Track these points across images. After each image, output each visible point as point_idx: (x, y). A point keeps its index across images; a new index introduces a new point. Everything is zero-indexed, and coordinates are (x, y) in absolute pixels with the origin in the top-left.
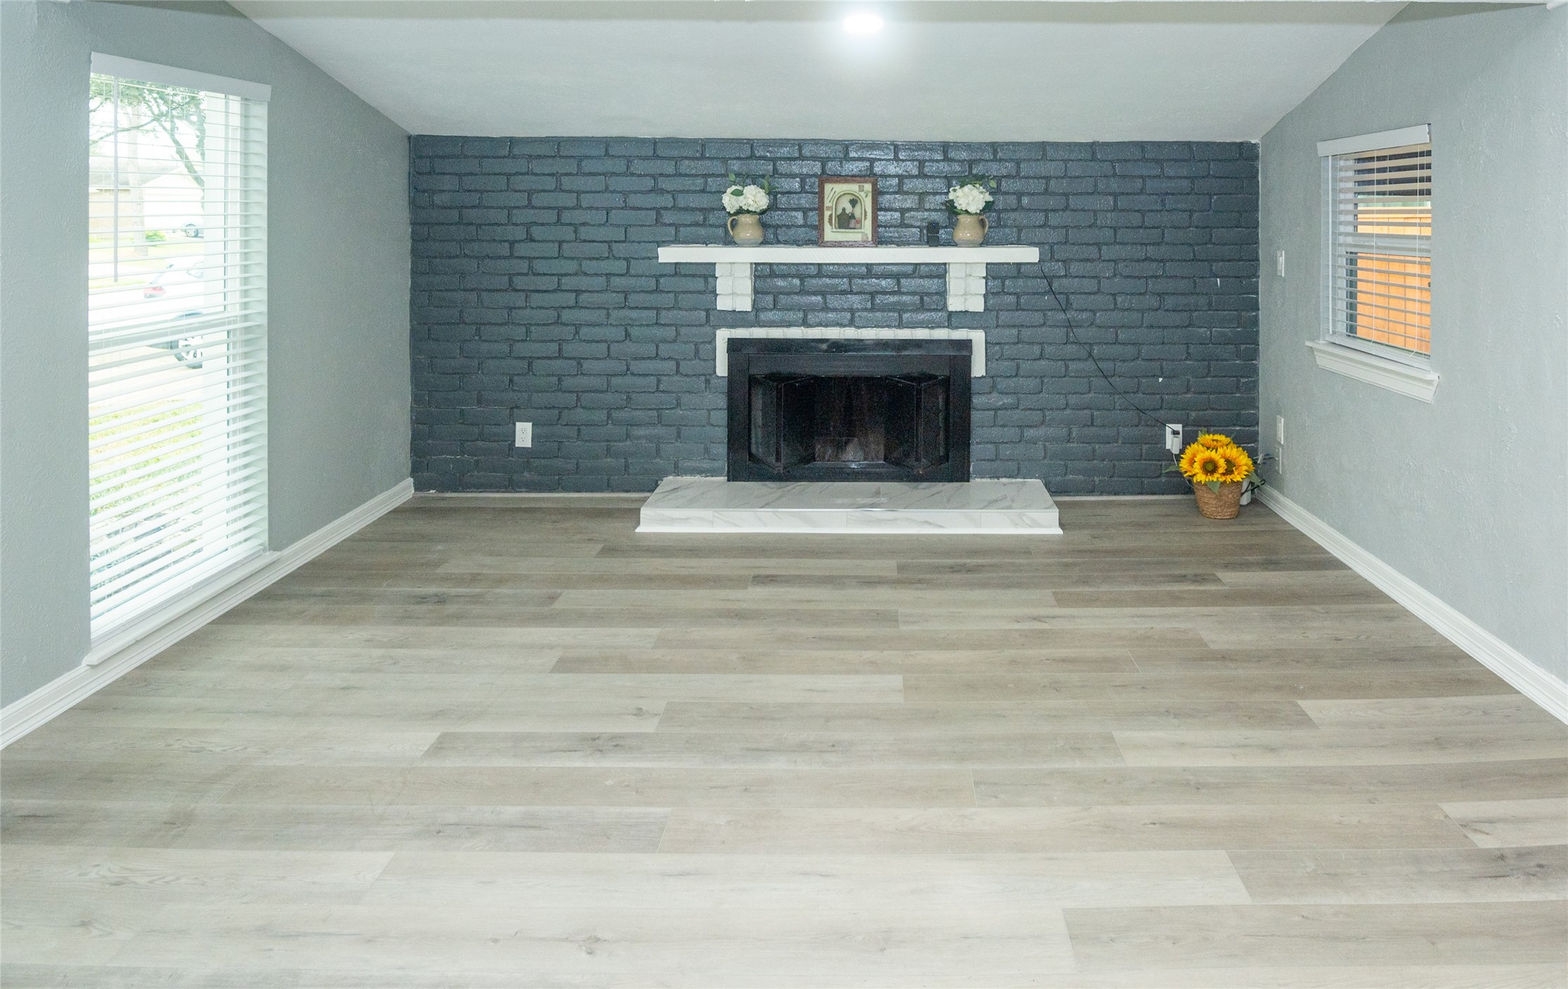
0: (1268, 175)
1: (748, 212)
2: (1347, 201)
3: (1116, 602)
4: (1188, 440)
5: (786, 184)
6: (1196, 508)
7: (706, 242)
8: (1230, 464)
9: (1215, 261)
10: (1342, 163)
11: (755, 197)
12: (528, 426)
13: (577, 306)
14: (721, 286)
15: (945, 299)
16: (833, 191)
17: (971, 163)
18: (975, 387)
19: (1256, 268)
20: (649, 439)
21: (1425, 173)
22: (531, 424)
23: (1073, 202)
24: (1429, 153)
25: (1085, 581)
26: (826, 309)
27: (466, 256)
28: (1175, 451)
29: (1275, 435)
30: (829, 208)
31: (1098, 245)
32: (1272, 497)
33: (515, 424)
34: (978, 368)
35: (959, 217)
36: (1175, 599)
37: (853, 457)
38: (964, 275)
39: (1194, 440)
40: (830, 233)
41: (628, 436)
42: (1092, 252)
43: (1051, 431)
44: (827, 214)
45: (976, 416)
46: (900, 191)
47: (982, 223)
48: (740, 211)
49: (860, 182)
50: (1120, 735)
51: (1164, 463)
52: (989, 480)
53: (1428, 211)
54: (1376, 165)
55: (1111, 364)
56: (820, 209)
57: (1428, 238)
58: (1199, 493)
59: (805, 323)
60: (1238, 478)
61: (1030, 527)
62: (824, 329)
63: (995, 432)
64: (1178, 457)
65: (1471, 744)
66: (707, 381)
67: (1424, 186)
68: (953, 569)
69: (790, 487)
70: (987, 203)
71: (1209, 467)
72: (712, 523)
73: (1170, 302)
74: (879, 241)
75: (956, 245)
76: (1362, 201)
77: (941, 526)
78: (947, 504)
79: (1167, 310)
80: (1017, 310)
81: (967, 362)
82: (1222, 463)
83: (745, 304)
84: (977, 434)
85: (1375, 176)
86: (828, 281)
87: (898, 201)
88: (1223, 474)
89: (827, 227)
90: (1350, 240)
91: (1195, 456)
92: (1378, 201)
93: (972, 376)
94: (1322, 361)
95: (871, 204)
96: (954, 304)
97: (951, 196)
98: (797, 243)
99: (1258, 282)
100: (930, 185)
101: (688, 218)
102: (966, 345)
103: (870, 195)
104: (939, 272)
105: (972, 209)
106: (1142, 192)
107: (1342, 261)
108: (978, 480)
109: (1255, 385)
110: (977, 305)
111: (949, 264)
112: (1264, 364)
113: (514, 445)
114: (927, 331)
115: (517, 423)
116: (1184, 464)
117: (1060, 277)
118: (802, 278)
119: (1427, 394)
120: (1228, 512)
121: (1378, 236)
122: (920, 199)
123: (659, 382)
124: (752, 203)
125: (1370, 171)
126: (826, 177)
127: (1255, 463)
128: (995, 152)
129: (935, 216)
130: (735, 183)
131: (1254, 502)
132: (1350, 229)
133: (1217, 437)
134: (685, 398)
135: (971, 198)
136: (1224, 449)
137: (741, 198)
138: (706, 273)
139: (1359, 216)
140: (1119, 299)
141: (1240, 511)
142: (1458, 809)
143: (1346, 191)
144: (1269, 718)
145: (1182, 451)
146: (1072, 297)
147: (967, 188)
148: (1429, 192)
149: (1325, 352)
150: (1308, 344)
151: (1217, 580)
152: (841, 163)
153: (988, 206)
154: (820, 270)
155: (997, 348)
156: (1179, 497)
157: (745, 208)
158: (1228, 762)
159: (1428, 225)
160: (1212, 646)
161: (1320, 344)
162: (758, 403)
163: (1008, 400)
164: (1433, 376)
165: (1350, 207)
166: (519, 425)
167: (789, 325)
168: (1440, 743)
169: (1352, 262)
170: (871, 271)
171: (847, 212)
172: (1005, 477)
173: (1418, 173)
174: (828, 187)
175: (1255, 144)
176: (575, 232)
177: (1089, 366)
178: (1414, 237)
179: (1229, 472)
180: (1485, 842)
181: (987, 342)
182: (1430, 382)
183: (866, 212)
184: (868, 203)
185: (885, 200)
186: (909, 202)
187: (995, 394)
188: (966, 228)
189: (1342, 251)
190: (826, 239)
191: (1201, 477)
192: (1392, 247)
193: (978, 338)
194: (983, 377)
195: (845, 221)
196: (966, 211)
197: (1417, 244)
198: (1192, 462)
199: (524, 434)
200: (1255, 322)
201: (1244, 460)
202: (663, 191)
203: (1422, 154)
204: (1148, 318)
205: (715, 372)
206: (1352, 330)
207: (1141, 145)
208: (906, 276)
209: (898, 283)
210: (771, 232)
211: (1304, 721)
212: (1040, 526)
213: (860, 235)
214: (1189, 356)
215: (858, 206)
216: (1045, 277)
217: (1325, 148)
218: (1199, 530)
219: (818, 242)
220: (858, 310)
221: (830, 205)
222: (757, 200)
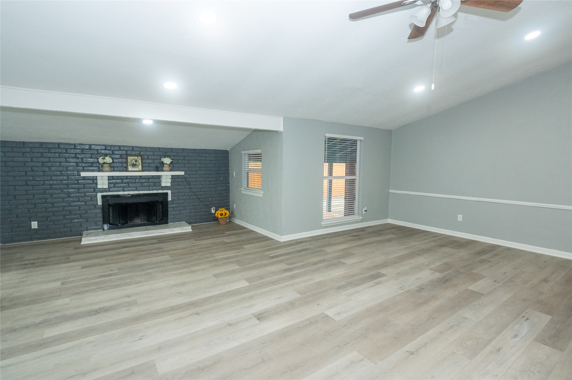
0: (231, 157)
1: (107, 163)
2: (247, 162)
3: (207, 239)
4: (216, 210)
5: (115, 156)
6: (219, 223)
7: (93, 171)
8: (225, 213)
9: (221, 174)
10: (246, 155)
11: (108, 160)
12: (36, 223)
13: (51, 189)
14: (99, 182)
15: (161, 184)
16: (130, 158)
17: (166, 152)
18: (169, 203)
19: (229, 175)
20: (78, 222)
21: (260, 158)
22: (37, 222)
23: (190, 162)
24: (261, 154)
25: (200, 237)
26: (129, 187)
27: (8, 176)
28: (214, 213)
29: (233, 207)
30: (129, 163)
31: (196, 171)
32: (233, 219)
33: (31, 223)
34: (170, 199)
35: (164, 165)
36: (218, 237)
37: (138, 221)
38: (166, 178)
39: (218, 210)
40: (130, 168)
41: (71, 222)
42: (195, 172)
43: (187, 211)
44: (129, 164)
45: (169, 209)
46: (148, 159)
47: (170, 166)
48: (104, 163)
49: (138, 156)
50: (214, 255)
51: (211, 216)
52: (173, 223)
53: (261, 164)
54: (252, 156)
55: (199, 196)
56: (127, 162)
57: (261, 169)
58: (219, 220)
59: (123, 191)
60: (227, 216)
61: (185, 230)
62: (129, 192)
63: (174, 213)
64: (215, 214)
65: (269, 246)
66: (95, 207)
67: (260, 160)
68: (170, 239)
69: (122, 230)
70: (171, 162)
71: (221, 214)
72: (104, 239)
73: (212, 183)
74: (143, 170)
75: (163, 171)
76: (249, 162)
77: (164, 233)
78: (165, 228)
79: (211, 184)
80: (178, 185)
81: (167, 198)
82: (224, 213)
83: (106, 186)
84: (170, 213)
85: (252, 158)
86: (129, 180)
87: (148, 161)
88: (224, 216)
89: (129, 167)
90: (247, 169)
91: (218, 213)
92: (253, 162)
93: (168, 200)
94: (243, 192)
95: (141, 162)
96: (163, 184)
97: (162, 160)
98: (120, 171)
99: (229, 178)
100: (156, 157)
101: (87, 165)
102: (167, 194)
103: (140, 160)
104: (159, 177)
105: (168, 163)
106: (205, 160)
107: (246, 173)
108: (170, 223)
109: (229, 198)
110: (169, 185)
111: (162, 175)
112: (231, 195)
113: (31, 228)
114: (156, 191)
115: (32, 222)
116: (216, 215)
117: (188, 178)
118: (122, 180)
119: (261, 195)
120: (225, 223)
121: (253, 169)
122: (153, 161)
123: (80, 207)
124: (108, 161)
125: (251, 157)
126: (127, 155)
127: (230, 213)
128: (172, 150)
129: (157, 165)
130: (102, 156)
131: (229, 221)
132: (247, 167)
133: (222, 209)
134: (89, 211)
135: (167, 161)
136: (224, 211)
137: (105, 160)
138: (94, 179)
139: (249, 165)
140: (201, 182)
141: (227, 223)
142: (267, 253)
143: (247, 160)
144: (239, 249)
145: (215, 212)
146: (191, 182)
147: (166, 158)
148: (261, 161)
149: (243, 190)
150: (240, 189)
151: (225, 233)
152: (132, 151)
153: (171, 163)
154: (127, 177)
155: (174, 194)
156: (215, 222)
157: (106, 162)
158: (233, 255)
159: (261, 167)
160: (227, 242)
161: (242, 189)
162: (111, 211)
163: (177, 205)
164: (262, 192)
165: (247, 163)
166: (32, 223)
167: (119, 191)
168: (264, 247)
169: (248, 173)
170: (141, 178)
171: (134, 163)
172: (177, 222)
173: (259, 158)
174: (129, 157)
175: (228, 151)
176: (49, 169)
177: (195, 196)
178: (259, 169)
179: (225, 215)
180: (270, 256)
181: (171, 193)
182: (261, 193)
183: (139, 164)
184: (140, 161)
185: (144, 161)
186: (150, 161)
187: (174, 204)
188: (166, 168)
189: (246, 171)
190: (129, 170)
191: (220, 217)
192: (254, 171)
193: (169, 192)
194: (171, 200)
195: (134, 165)
196: (166, 163)
197: (259, 170)
198: (218, 214)
199: (34, 225)
200: (229, 186)
201: (228, 213)
202: (78, 158)
203: (260, 154)
204: (207, 186)
205: (97, 204)
206: (248, 186)
207: (205, 150)
208: (150, 178)
209: (149, 180)
210: (113, 168)
211: (244, 248)
212: (187, 230)
213: (138, 169)
214: (216, 194)
215: (137, 162)
216: (185, 178)
217: (243, 152)
218: (220, 227)
219: (127, 171)
220: (138, 187)
221: (129, 162)
222: (109, 160)
